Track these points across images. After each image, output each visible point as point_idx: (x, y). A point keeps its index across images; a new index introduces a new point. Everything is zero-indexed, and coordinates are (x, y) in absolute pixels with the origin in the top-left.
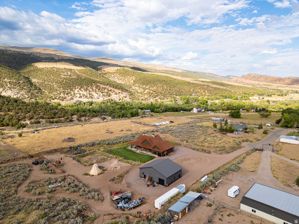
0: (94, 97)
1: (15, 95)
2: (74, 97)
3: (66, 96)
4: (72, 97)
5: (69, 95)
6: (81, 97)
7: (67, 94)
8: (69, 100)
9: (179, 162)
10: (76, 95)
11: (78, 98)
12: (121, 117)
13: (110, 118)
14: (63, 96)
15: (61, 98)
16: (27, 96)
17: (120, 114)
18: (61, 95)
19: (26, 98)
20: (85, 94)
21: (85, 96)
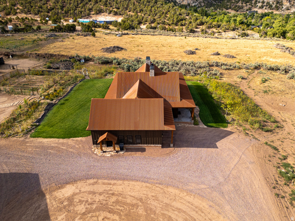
0: (283, 8)
1: (194, 3)
2: (253, 7)
3: (244, 5)
4: (251, 7)
5: (248, 4)
6: (262, 7)
7: (247, 2)
8: (245, 10)
10: (257, 5)
11: (258, 8)
12: (277, 36)
13: (257, 35)
14: (240, 4)
15: (237, 8)
16: (203, 4)
17: (277, 32)
18: (238, 4)
19: (201, 7)
20: (271, 3)
21: (268, 6)
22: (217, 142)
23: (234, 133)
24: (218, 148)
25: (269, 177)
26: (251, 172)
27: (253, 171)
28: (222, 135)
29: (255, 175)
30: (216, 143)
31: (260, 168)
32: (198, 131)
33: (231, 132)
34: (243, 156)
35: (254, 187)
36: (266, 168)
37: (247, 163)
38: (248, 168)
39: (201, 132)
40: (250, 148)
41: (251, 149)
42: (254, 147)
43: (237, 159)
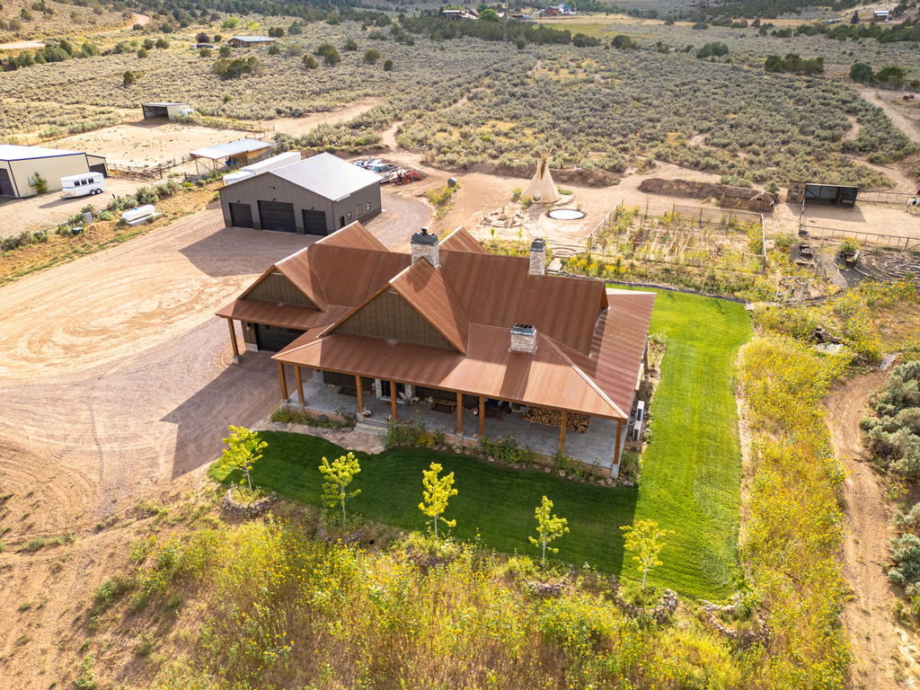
9: (215, 289)
22: (179, 427)
23: (173, 478)
24: (162, 420)
25: (10, 461)
26: (52, 436)
27: (52, 441)
28: (191, 448)
29: (41, 439)
30: (177, 425)
31: (41, 455)
32: (247, 413)
33: (184, 473)
34: (94, 448)
35: (30, 423)
36: (28, 471)
37: (74, 445)
38: (65, 438)
39: (243, 416)
40: (95, 477)
41: (89, 476)
42: (87, 487)
43: (101, 433)
